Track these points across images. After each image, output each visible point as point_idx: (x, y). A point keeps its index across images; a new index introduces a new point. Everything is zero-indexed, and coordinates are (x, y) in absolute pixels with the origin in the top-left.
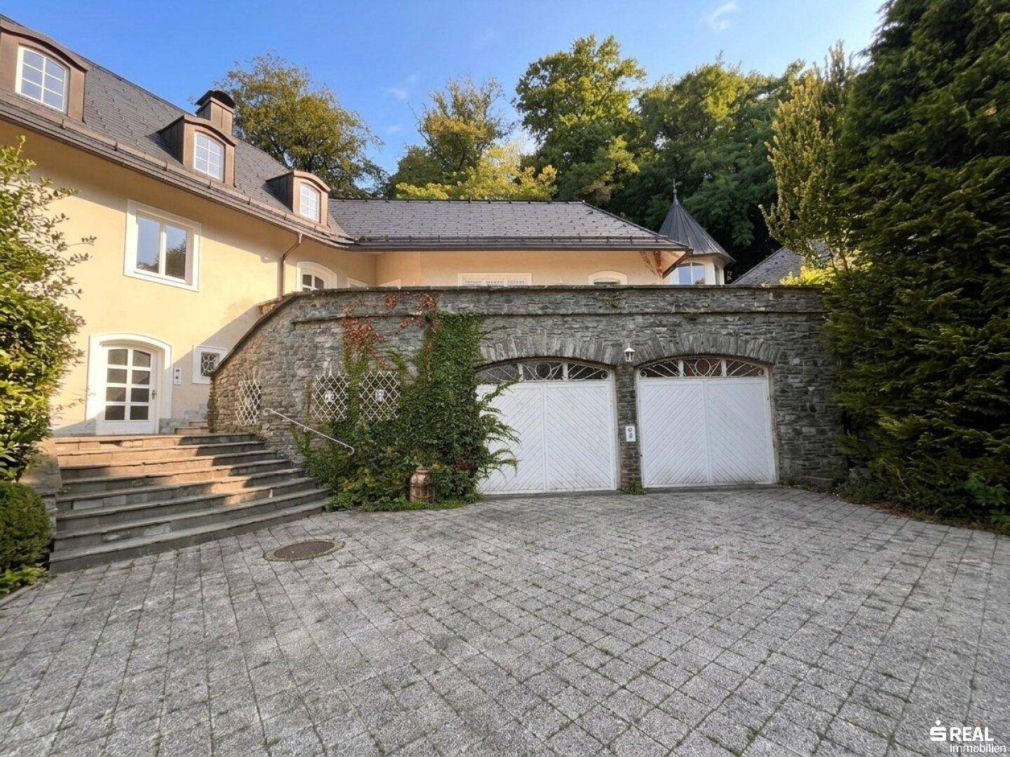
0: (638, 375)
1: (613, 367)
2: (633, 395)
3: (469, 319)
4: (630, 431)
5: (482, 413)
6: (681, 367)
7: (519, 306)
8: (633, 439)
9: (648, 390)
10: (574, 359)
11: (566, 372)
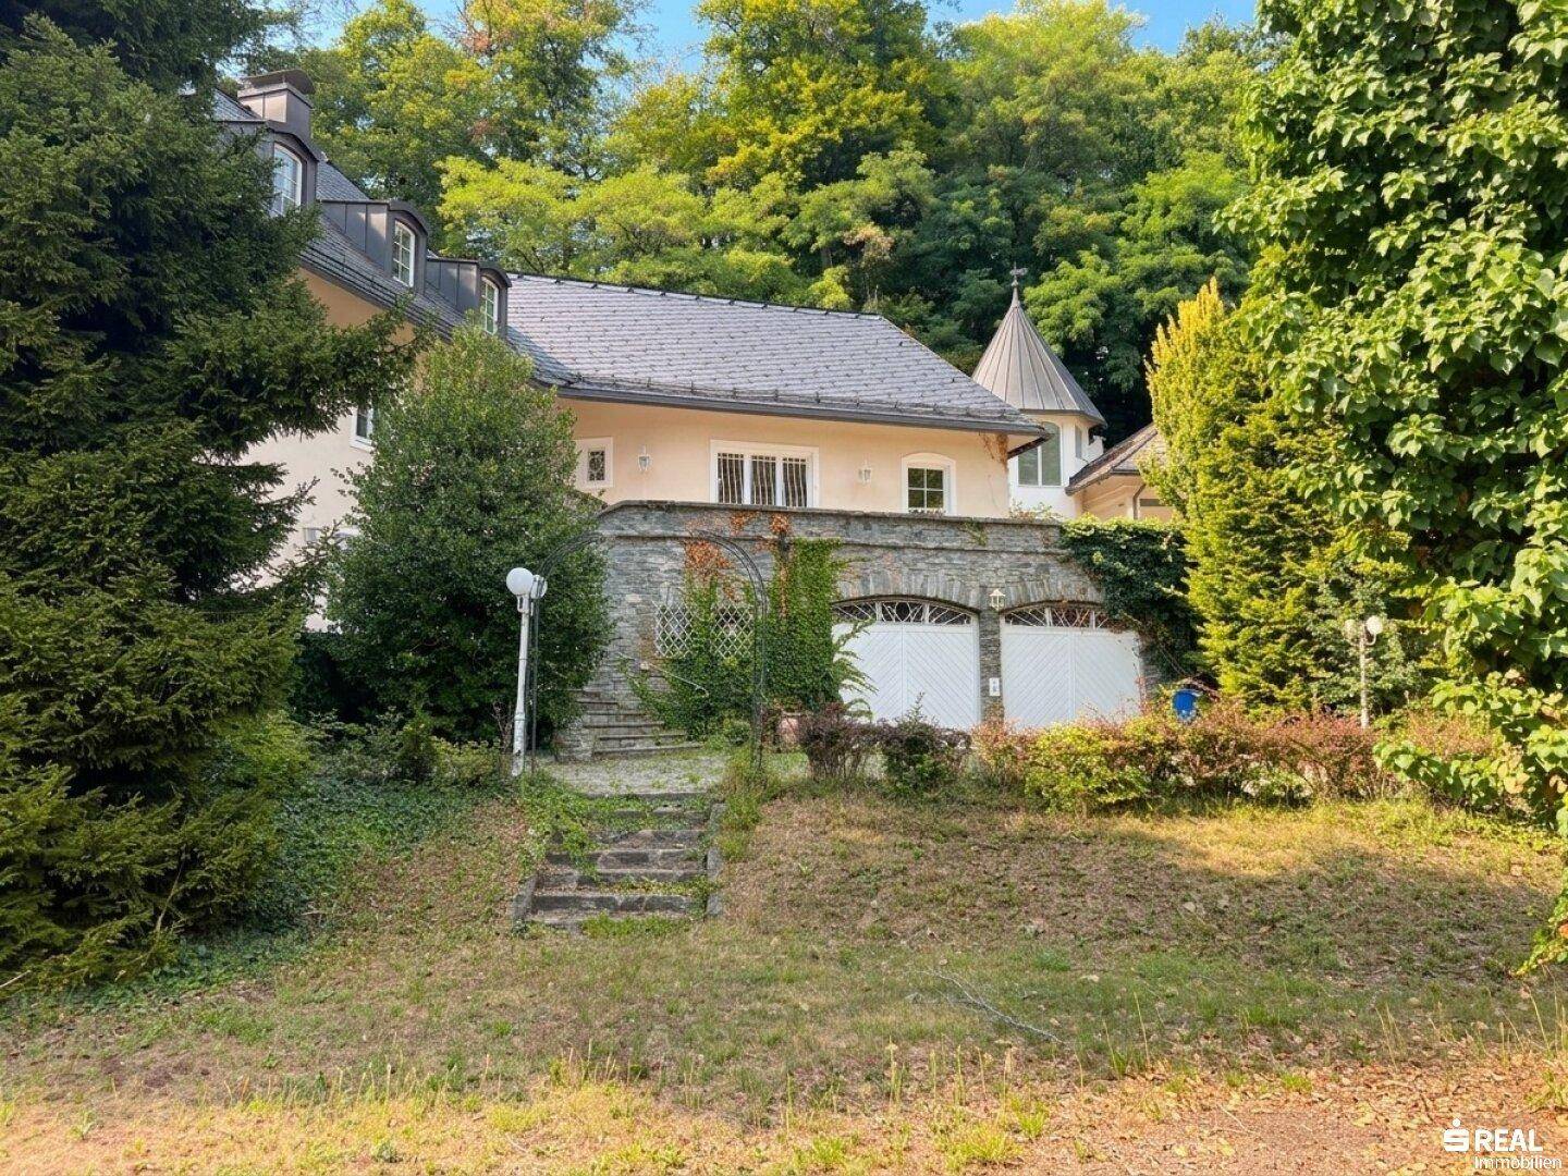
0: (1002, 621)
1: (977, 612)
2: (997, 644)
3: (824, 547)
4: (993, 682)
5: (837, 657)
6: (1048, 615)
7: (877, 535)
8: (997, 694)
9: (1013, 637)
10: (935, 599)
11: (927, 614)
